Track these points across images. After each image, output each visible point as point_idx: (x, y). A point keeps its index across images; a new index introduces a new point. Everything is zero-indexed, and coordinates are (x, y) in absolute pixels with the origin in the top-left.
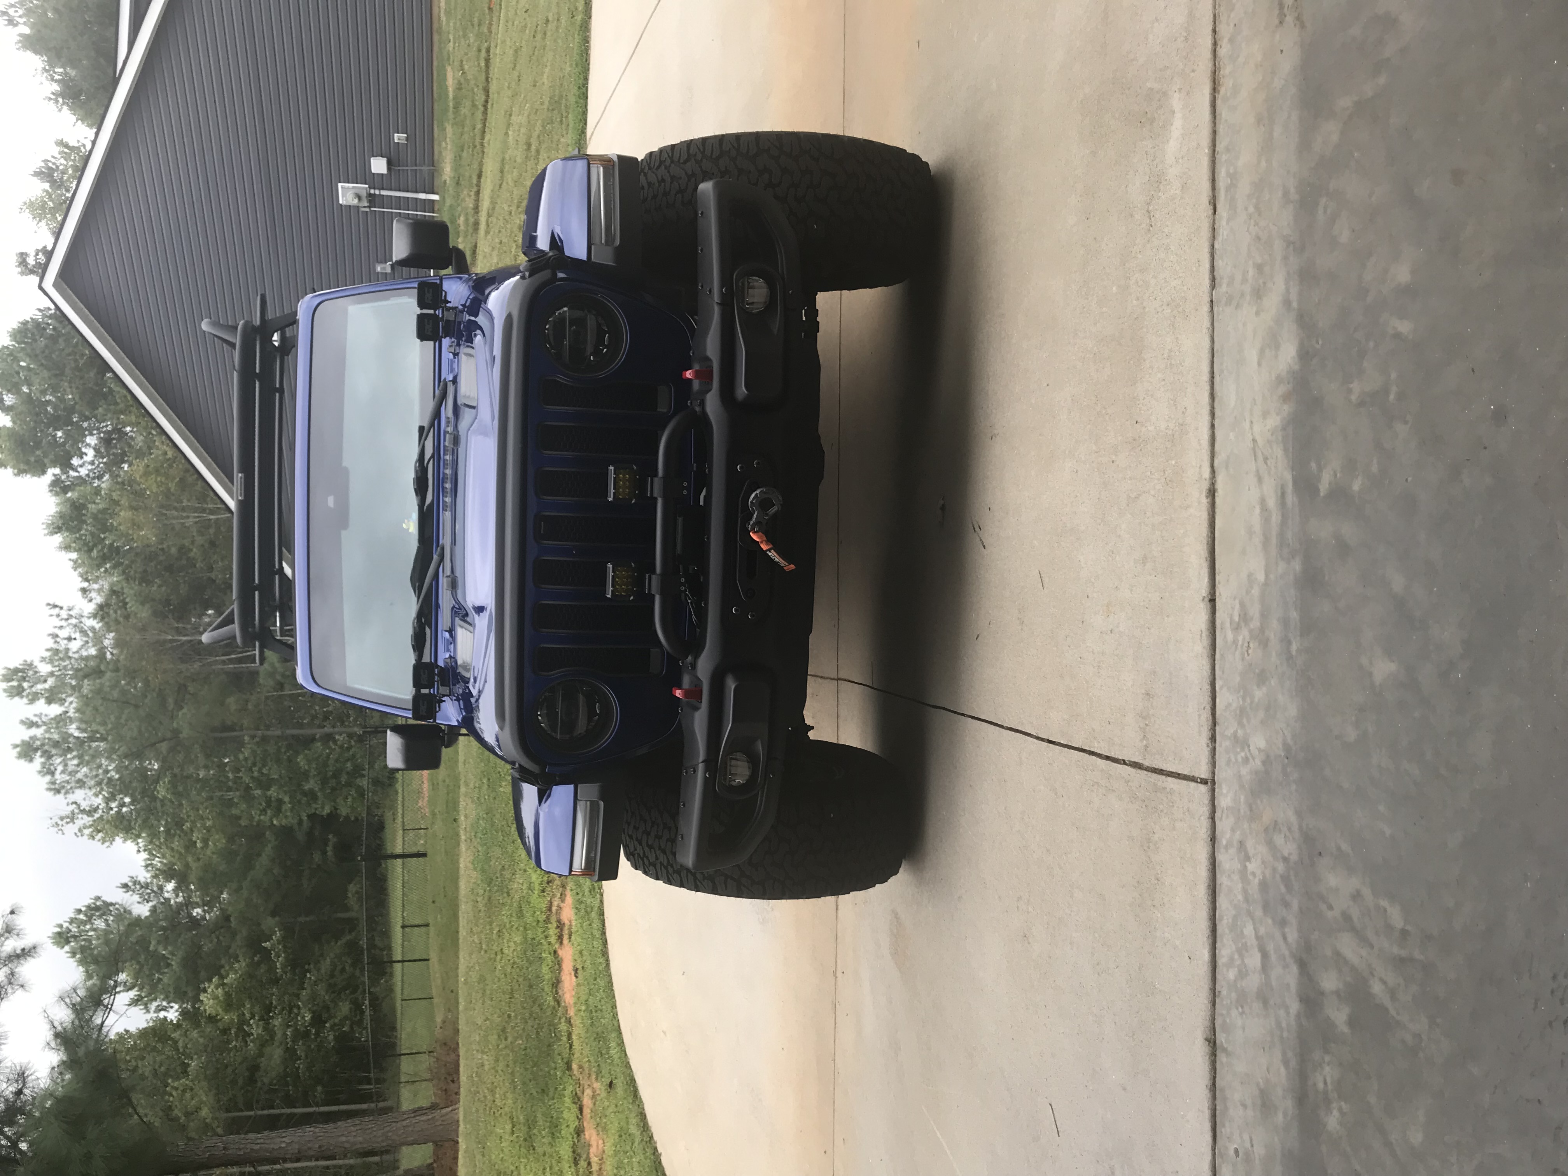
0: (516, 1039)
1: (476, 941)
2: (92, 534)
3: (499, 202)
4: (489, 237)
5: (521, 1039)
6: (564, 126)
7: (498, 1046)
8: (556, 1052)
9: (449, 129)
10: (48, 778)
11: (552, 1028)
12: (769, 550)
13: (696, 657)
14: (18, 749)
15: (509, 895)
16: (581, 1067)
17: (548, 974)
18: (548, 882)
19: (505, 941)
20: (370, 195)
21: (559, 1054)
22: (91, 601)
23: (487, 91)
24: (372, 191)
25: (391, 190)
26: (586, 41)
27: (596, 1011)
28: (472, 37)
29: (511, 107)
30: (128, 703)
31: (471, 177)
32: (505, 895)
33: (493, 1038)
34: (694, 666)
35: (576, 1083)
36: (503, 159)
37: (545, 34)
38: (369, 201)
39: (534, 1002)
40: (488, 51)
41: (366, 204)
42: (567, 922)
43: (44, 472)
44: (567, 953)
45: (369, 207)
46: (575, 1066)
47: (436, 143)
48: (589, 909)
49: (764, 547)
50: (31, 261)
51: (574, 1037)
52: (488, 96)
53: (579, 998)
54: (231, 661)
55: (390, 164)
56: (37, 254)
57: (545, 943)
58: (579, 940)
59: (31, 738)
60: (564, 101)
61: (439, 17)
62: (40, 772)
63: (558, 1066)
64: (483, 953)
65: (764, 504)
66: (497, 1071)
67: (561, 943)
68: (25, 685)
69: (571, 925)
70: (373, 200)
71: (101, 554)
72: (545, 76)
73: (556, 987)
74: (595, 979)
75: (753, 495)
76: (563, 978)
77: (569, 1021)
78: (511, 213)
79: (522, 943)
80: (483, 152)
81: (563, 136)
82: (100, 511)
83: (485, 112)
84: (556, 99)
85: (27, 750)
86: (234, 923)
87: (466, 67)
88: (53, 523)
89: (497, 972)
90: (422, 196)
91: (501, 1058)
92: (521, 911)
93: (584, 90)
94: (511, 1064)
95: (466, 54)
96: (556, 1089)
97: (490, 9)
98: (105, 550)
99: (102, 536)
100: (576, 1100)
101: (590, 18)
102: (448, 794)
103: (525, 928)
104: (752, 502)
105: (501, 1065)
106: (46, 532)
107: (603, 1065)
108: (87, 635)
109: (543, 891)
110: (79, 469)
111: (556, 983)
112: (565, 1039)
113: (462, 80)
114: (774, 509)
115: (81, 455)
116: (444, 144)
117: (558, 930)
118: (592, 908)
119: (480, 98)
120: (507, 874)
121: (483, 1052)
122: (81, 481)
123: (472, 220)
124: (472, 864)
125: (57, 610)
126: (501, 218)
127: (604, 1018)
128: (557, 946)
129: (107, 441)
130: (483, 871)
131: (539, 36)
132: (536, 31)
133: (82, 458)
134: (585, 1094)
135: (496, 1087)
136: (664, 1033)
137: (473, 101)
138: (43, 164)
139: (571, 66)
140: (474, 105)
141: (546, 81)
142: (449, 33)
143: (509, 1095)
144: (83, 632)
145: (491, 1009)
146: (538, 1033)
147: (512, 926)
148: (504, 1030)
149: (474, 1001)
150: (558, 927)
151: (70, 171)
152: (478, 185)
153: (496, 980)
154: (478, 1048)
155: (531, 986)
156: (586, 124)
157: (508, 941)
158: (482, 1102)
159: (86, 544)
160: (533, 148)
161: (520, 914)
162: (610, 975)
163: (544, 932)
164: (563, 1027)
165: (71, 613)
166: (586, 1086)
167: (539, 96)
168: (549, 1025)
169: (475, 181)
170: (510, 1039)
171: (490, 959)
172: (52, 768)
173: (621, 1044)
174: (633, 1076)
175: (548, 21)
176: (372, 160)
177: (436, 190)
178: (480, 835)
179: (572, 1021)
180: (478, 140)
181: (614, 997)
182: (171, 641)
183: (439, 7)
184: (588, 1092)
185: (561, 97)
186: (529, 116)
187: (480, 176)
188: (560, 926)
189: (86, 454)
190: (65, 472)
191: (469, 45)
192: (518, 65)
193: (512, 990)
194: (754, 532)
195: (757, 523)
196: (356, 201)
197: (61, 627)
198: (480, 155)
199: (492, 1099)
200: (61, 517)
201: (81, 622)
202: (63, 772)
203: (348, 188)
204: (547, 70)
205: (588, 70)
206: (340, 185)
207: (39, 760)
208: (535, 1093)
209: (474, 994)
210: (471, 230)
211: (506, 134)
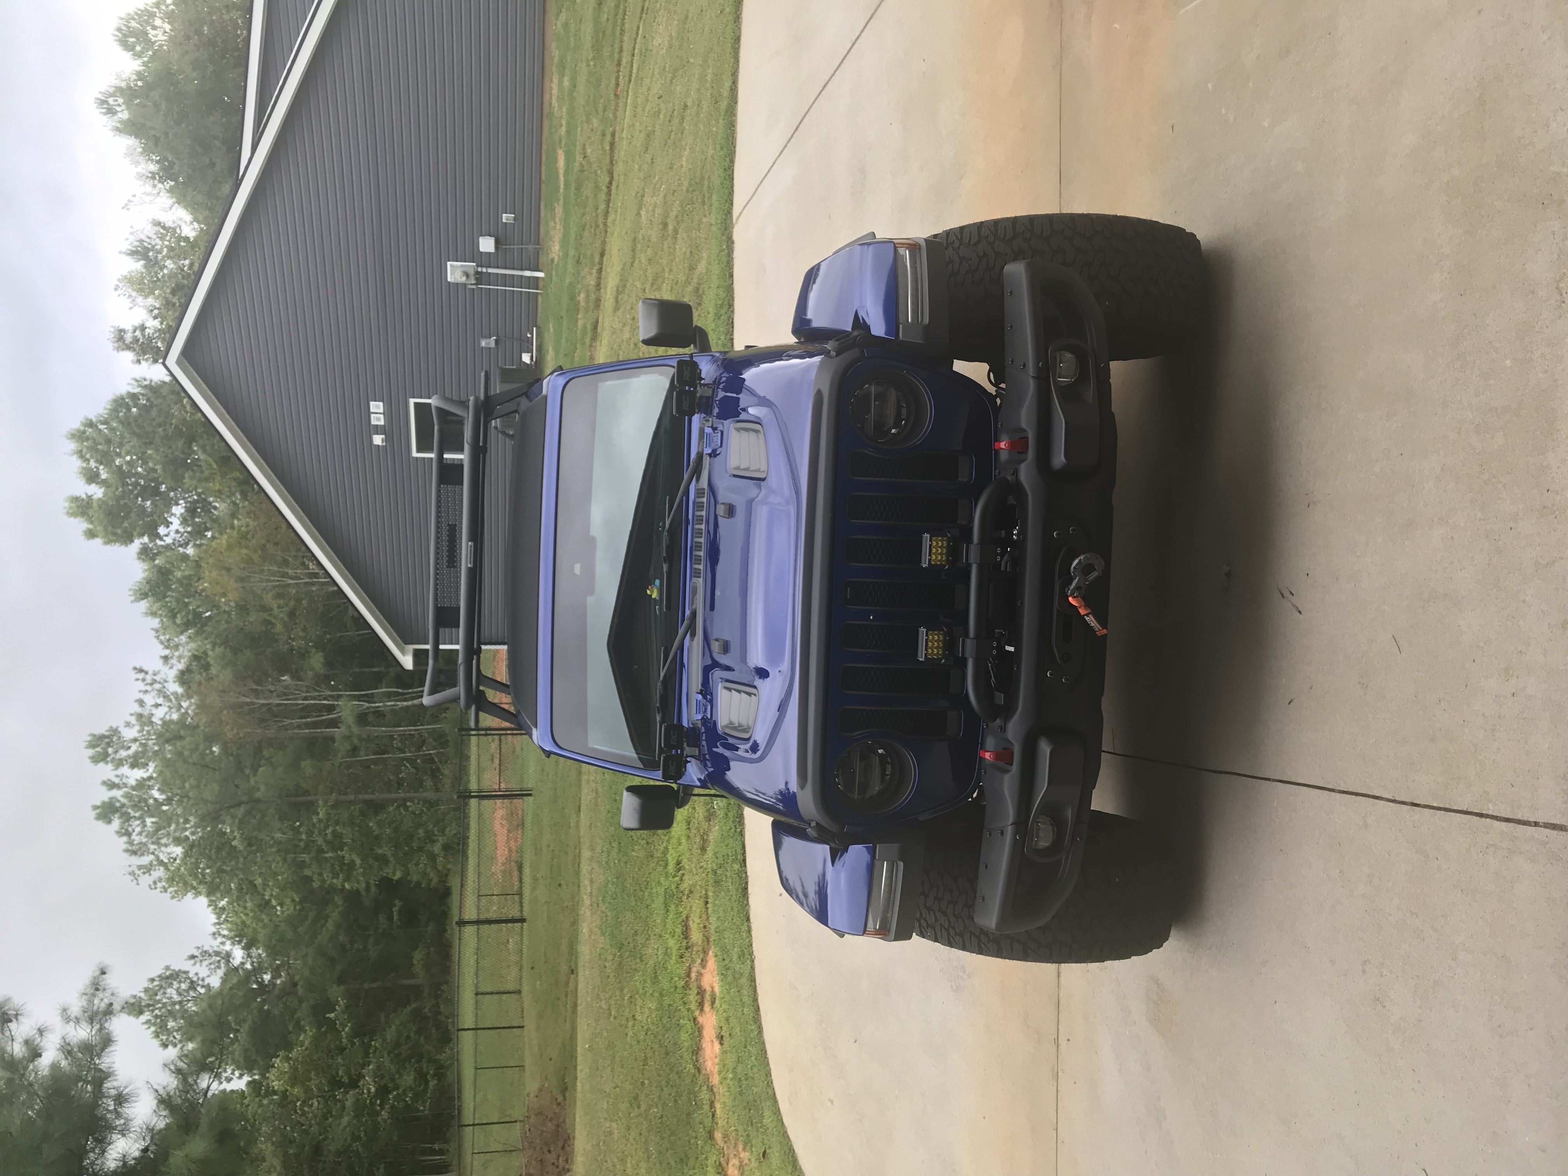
0: (650, 1107)
1: (604, 1006)
2: (178, 601)
3: (631, 280)
4: (619, 313)
5: (657, 1106)
6: (706, 207)
7: (629, 1114)
8: (697, 1121)
9: (559, 210)
10: (125, 839)
11: (692, 1096)
12: (1087, 615)
13: (1007, 720)
14: (98, 811)
15: (642, 961)
16: (725, 1136)
17: (687, 1041)
18: (687, 948)
19: (638, 1007)
20: (477, 273)
21: (700, 1123)
22: (171, 668)
23: (611, 174)
24: (479, 269)
25: (498, 267)
26: (731, 126)
27: (747, 1079)
28: (595, 122)
29: (644, 189)
30: (207, 767)
31: (592, 255)
32: (638, 960)
33: (624, 1106)
34: (1003, 729)
35: (720, 1153)
36: (635, 239)
37: (683, 118)
38: (477, 279)
39: (671, 1070)
40: (613, 135)
41: (474, 282)
42: (708, 989)
43: (132, 541)
44: (709, 1021)
45: (476, 284)
46: (718, 1136)
47: (542, 222)
48: (737, 976)
49: (1082, 611)
50: (128, 337)
51: (718, 1106)
52: (612, 178)
53: (724, 1066)
54: (308, 726)
55: (497, 243)
56: (135, 331)
57: (683, 1010)
58: (724, 1006)
59: (111, 798)
60: (706, 183)
61: (551, 103)
62: (117, 832)
63: (699, 1135)
64: (612, 1019)
65: (1087, 569)
66: (628, 1140)
67: (702, 1010)
68: (110, 750)
69: (713, 991)
70: (480, 278)
71: (185, 620)
72: (684, 159)
73: (697, 1054)
74: (746, 1047)
75: (1076, 562)
76: (704, 1045)
77: (711, 1089)
78: (644, 290)
79: (657, 1009)
80: (606, 232)
81: (705, 216)
82: (184, 577)
83: (609, 193)
84: (697, 181)
85: (107, 811)
86: (300, 991)
87: (589, 151)
88: (140, 589)
89: (628, 1039)
90: (527, 273)
91: (633, 1127)
92: (656, 977)
93: (730, 172)
94: (644, 1132)
95: (589, 138)
96: (697, 1158)
97: (616, 95)
98: (190, 617)
99: (186, 600)
100: (720, 1170)
101: (736, 103)
102: (552, 859)
103: (661, 994)
104: (1074, 568)
105: (633, 1134)
106: (133, 598)
107: (752, 1135)
108: (170, 700)
109: (681, 957)
110: (165, 538)
111: (697, 1051)
112: (707, 1107)
113: (584, 163)
114: (1095, 574)
115: (168, 524)
116: (552, 224)
117: (699, 997)
118: (742, 975)
119: (604, 179)
120: (640, 939)
121: (611, 1121)
122: (167, 547)
123: (593, 297)
124: (600, 929)
125: (141, 676)
126: (633, 295)
127: (756, 1087)
128: (697, 1013)
129: (191, 511)
130: (612, 935)
131: (676, 121)
132: (671, 116)
133: (168, 527)
134: (730, 1164)
135: (627, 1156)
136: (832, 1102)
137: (596, 183)
138: (137, 244)
139: (715, 149)
140: (597, 188)
141: (684, 163)
142: (561, 118)
143: (643, 1165)
144: (166, 697)
145: (621, 1077)
146: (675, 1101)
147: (646, 993)
148: (636, 1098)
149: (601, 1068)
150: (698, 993)
151: (165, 250)
152: (601, 263)
153: (627, 1046)
154: (606, 1116)
155: (667, 1054)
156: (732, 204)
157: (641, 1007)
158: (610, 1171)
159: (171, 611)
160: (670, 227)
161: (655, 980)
162: (763, 1043)
163: (682, 998)
164: (704, 1095)
165: (155, 678)
166: (732, 1156)
167: (677, 178)
168: (689, 1093)
169: (597, 260)
170: (643, 1107)
171: (621, 1026)
172: (130, 829)
173: (777, 1112)
174: (791, 1146)
175: (686, 106)
176: (481, 239)
177: (540, 267)
178: (608, 899)
179: (715, 1090)
180: (601, 220)
181: (768, 1064)
182: (247, 704)
183: (551, 94)
184: (734, 1162)
185: (702, 179)
186: (665, 197)
187: (602, 255)
188: (701, 992)
189: (171, 523)
190: (151, 541)
191: (592, 130)
192: (650, 148)
193: (646, 1057)
194: (1074, 597)
195: (1078, 588)
196: (464, 279)
197: (146, 692)
198: (603, 235)
199: (622, 1168)
200: (147, 583)
201: (164, 687)
202: (140, 834)
203: (457, 266)
204: (686, 153)
205: (735, 152)
206: (449, 263)
207: (116, 823)
208: (672, 1162)
209: (601, 1061)
210: (592, 305)
211: (638, 214)
